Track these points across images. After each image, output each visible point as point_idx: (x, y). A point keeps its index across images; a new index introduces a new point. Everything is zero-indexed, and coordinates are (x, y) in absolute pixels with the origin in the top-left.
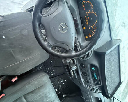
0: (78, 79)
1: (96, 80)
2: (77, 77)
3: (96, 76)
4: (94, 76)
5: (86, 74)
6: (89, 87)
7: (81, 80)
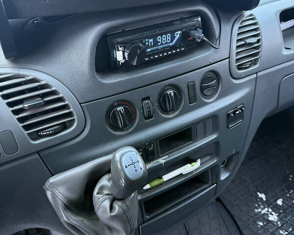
0: (215, 129)
1: (185, 35)
2: (205, 135)
3: (165, 40)
4: (164, 50)
5: (171, 92)
6: (240, 68)
7: (214, 117)
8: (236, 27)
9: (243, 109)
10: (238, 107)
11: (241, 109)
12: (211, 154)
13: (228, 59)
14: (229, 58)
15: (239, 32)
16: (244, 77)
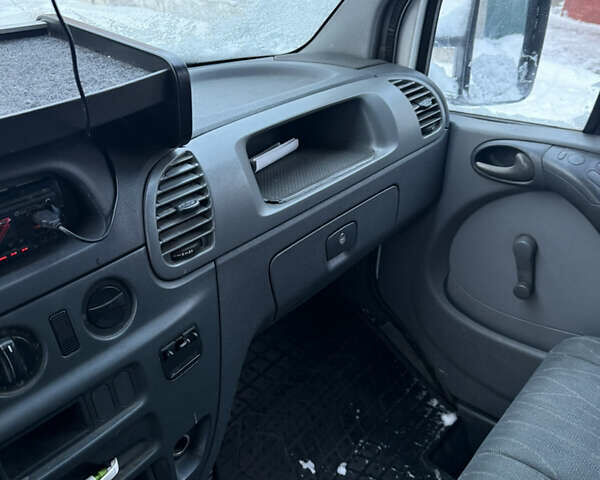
0: (139, 389)
5: (8, 344)
8: (153, 183)
9: (196, 334)
10: (184, 334)
11: (190, 335)
12: (142, 440)
13: (143, 248)
14: (145, 244)
15: (159, 192)
16: (187, 275)
